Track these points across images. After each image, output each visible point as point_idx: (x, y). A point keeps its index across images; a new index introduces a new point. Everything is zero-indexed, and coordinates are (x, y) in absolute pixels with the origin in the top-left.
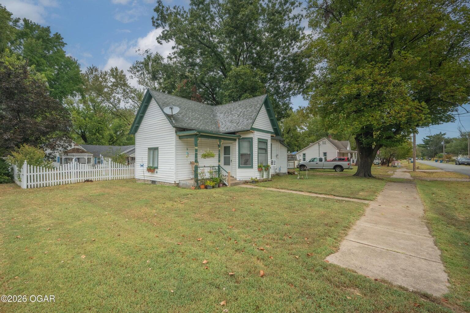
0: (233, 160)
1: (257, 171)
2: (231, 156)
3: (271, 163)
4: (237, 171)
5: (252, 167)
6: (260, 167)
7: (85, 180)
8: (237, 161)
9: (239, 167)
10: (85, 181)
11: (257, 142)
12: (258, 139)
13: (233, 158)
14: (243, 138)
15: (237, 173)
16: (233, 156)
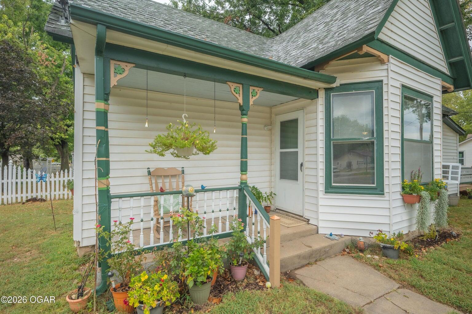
0: (306, 165)
1: (399, 203)
2: (300, 150)
3: (444, 172)
4: (321, 202)
5: (379, 191)
6: (413, 189)
7: (29, 198)
8: (322, 166)
9: (329, 189)
10: (28, 201)
11: (399, 99)
12: (404, 87)
13: (306, 158)
14: (345, 87)
15: (321, 210)
16: (306, 152)
